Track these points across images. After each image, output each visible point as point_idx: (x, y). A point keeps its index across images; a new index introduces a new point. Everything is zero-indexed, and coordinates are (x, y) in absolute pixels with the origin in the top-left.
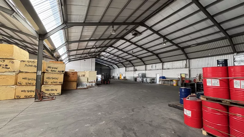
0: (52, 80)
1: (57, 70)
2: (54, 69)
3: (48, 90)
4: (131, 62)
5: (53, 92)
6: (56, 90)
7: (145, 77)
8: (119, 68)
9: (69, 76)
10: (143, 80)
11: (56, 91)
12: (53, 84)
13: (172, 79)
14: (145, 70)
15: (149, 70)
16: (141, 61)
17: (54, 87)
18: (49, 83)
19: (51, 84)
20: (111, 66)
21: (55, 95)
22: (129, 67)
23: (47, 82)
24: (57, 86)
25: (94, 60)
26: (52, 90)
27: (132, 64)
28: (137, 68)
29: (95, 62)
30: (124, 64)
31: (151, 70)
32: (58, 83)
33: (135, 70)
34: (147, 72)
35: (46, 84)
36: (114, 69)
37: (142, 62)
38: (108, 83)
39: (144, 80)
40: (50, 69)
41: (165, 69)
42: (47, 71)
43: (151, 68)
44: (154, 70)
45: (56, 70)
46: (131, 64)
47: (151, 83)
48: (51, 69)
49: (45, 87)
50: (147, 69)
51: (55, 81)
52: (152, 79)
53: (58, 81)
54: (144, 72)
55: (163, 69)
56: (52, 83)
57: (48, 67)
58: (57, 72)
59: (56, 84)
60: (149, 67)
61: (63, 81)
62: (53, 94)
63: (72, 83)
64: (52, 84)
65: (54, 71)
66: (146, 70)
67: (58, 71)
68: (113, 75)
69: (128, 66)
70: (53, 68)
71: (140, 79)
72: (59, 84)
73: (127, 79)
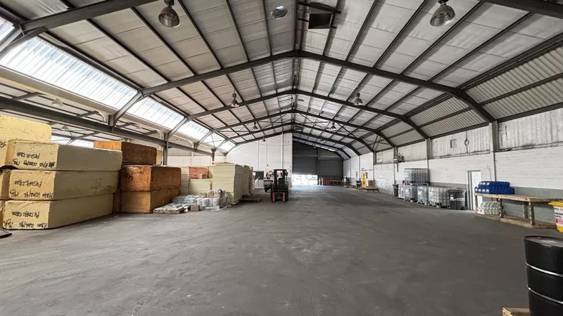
0: (25, 189)
1: (38, 161)
2: (30, 160)
3: (17, 214)
4: (382, 135)
5: (28, 220)
6: (36, 214)
7: (428, 183)
8: (359, 154)
9: (132, 177)
10: (415, 192)
11: (37, 216)
12: (29, 198)
13: (545, 197)
14: (426, 157)
15: (441, 157)
16: (410, 127)
17: (33, 207)
18: (21, 195)
19: (23, 198)
20: (341, 150)
21: (34, 227)
22: (382, 150)
23: (16, 193)
24: (39, 203)
25: (289, 136)
26: (27, 214)
27: (387, 139)
28: (403, 151)
29: (291, 143)
30: (369, 143)
31: (449, 156)
32: (41, 197)
33: (400, 160)
34: (434, 165)
35: (14, 198)
36: (350, 157)
37: (415, 131)
38: (282, 200)
39: (419, 193)
40: (21, 160)
41: (509, 150)
42: (16, 163)
43: (448, 150)
44: (461, 155)
45: (35, 160)
46: (385, 142)
47: (445, 207)
48: (25, 158)
49: (12, 205)
50: (435, 155)
51: (34, 189)
52: (450, 192)
53: (43, 190)
54: (422, 165)
55: (497, 149)
56: (26, 195)
57: (19, 154)
58: (38, 165)
59: (37, 198)
60: (440, 145)
61: (52, 192)
62: (29, 225)
63: (140, 195)
64: (26, 198)
65: (31, 164)
66: (430, 157)
67: (41, 164)
68: (349, 176)
69: (381, 146)
70: (28, 156)
71: (407, 191)
72: (43, 198)
73: (377, 190)
